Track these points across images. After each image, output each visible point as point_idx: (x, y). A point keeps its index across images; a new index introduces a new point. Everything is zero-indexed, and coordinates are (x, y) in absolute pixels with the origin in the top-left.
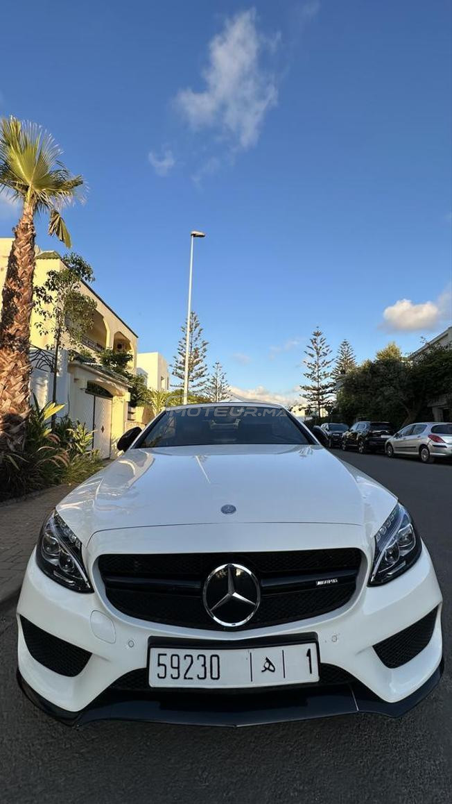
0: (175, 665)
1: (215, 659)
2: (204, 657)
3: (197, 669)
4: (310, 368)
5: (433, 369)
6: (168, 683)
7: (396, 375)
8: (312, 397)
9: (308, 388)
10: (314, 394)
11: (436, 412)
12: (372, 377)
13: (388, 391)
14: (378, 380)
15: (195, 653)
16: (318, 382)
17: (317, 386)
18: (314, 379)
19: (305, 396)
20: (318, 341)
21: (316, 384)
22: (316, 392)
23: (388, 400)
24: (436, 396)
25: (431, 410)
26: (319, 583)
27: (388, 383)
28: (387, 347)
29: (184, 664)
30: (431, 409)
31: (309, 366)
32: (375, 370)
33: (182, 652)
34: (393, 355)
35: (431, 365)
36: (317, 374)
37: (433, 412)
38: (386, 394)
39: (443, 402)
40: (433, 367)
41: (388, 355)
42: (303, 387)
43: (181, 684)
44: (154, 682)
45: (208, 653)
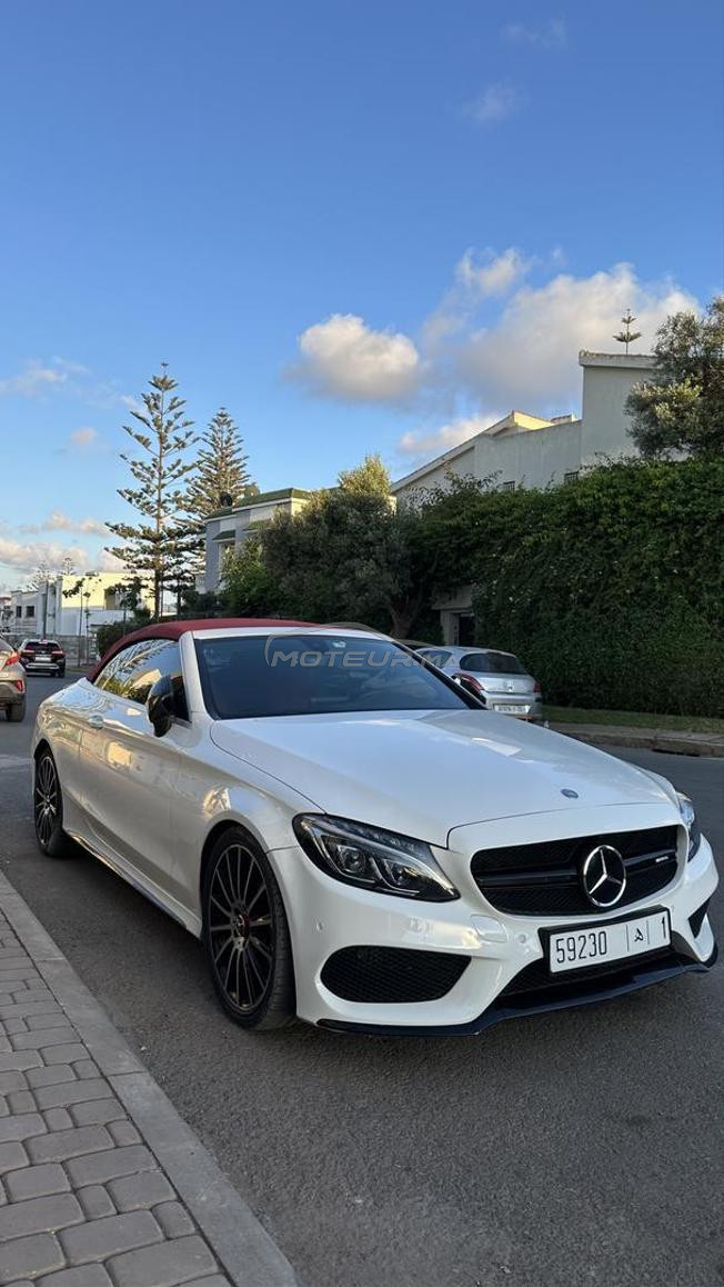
0: (571, 948)
1: (602, 935)
2: (594, 935)
3: (590, 948)
4: (138, 475)
5: (457, 530)
6: (568, 966)
7: (379, 533)
8: (141, 557)
9: (127, 532)
10: (144, 551)
11: (448, 626)
12: (331, 532)
13: (365, 570)
14: (342, 541)
15: (586, 932)
16: (158, 517)
17: (154, 528)
18: (147, 508)
19: (118, 553)
20: (165, 404)
21: (150, 523)
22: (146, 543)
23: (362, 589)
24: (451, 590)
25: (439, 618)
26: (658, 860)
27: (362, 550)
28: (364, 465)
29: (579, 945)
30: (438, 613)
31: (137, 470)
32: (336, 516)
33: (576, 934)
34: (375, 486)
35: (452, 522)
36: (156, 497)
37: (442, 624)
38: (359, 574)
39: (465, 601)
40: (458, 527)
41: (365, 486)
42: (116, 528)
43: (578, 964)
44: (555, 967)
45: (596, 931)
